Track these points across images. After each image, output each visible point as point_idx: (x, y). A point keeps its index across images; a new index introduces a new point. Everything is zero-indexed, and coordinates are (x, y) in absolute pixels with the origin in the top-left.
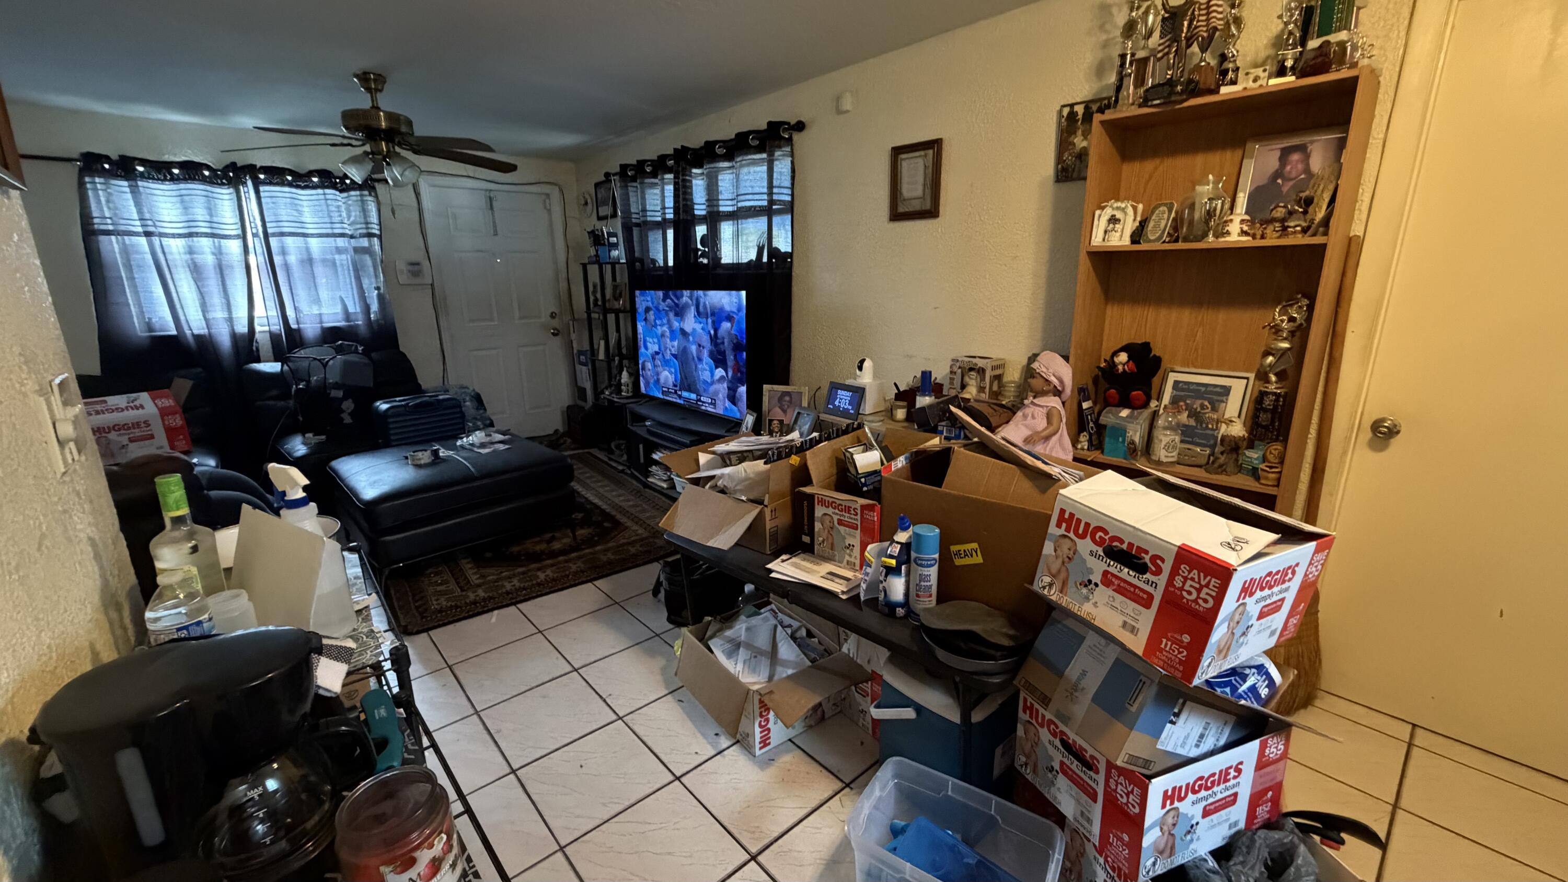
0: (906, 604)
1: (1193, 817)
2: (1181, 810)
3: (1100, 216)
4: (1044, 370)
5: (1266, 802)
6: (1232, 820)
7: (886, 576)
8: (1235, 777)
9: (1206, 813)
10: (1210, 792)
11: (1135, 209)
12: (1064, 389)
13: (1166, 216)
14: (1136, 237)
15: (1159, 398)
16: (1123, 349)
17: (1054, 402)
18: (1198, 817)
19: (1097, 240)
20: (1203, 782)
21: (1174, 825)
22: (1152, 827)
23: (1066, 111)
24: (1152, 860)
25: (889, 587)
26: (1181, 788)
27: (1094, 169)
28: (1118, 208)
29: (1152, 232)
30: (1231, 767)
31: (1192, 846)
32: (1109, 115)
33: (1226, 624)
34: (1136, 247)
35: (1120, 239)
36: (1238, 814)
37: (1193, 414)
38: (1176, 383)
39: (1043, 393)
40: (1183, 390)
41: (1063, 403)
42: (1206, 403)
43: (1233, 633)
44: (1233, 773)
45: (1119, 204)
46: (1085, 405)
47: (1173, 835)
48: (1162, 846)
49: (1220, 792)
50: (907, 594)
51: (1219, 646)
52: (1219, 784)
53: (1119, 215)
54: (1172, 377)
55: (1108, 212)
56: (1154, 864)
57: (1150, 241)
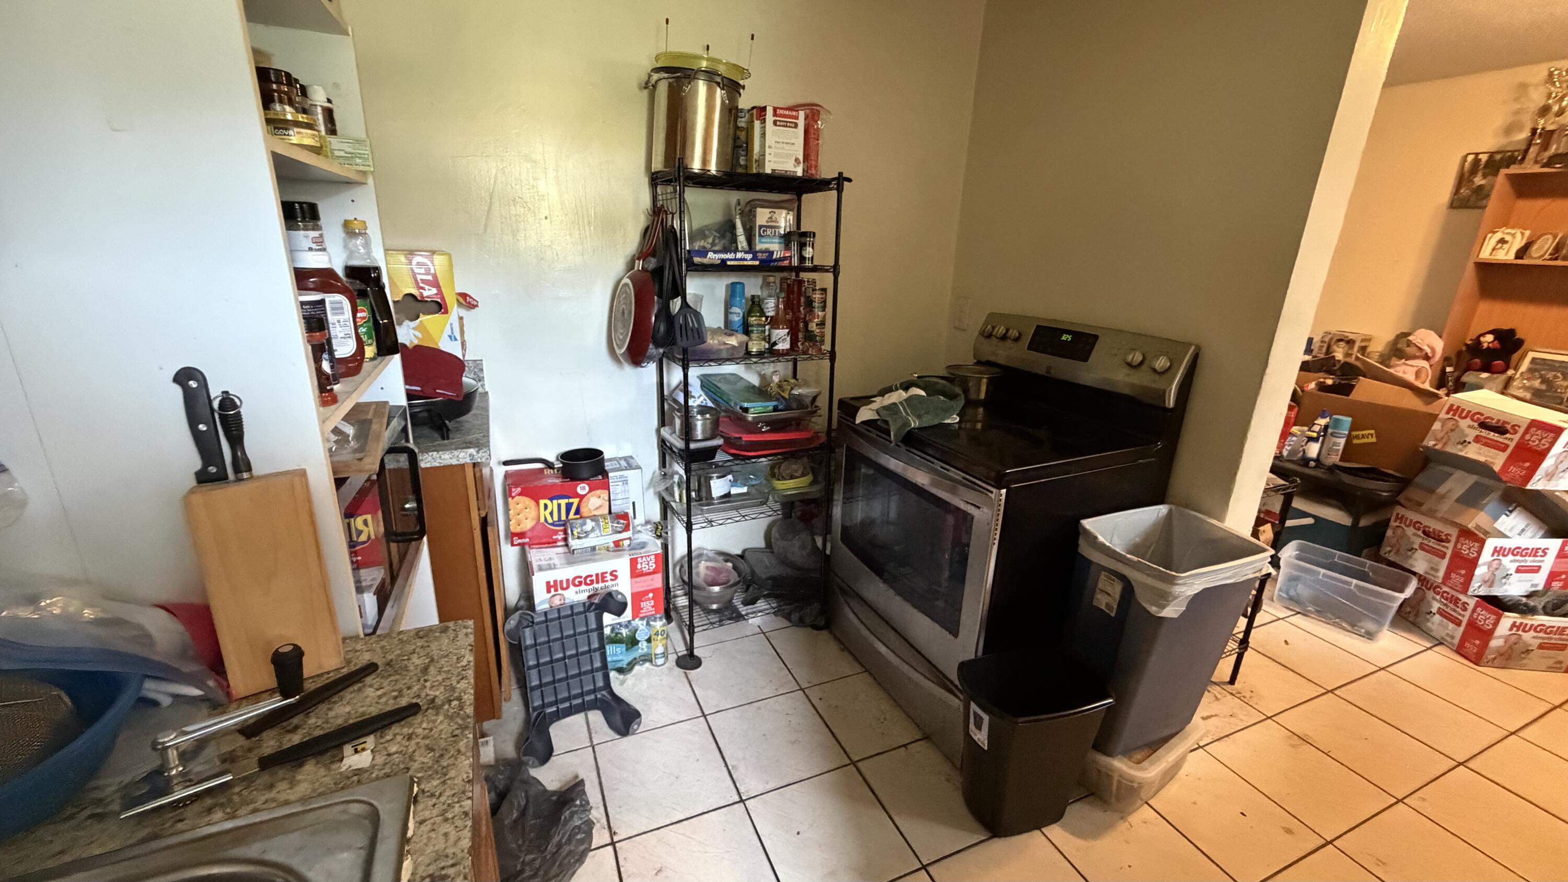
0: (1317, 460)
1: (1508, 570)
2: (1503, 562)
3: (1491, 238)
4: (1420, 341)
5: (1560, 580)
6: (1535, 582)
7: (1307, 442)
8: (1541, 556)
9: (1518, 571)
10: (1523, 558)
11: (1523, 234)
12: (1434, 356)
13: (1550, 242)
14: (1521, 253)
15: (1516, 368)
16: (1489, 332)
17: (1424, 364)
18: (1512, 571)
19: (1485, 254)
20: (1520, 551)
21: (1497, 569)
22: (1484, 564)
23: (1470, 158)
24: (1479, 584)
25: (1308, 449)
26: (1505, 549)
27: (1493, 204)
28: (1508, 233)
29: (1535, 251)
30: (1540, 549)
31: (1505, 587)
32: (1514, 169)
33: (1555, 459)
34: (1520, 262)
35: (1507, 255)
36: (1539, 580)
37: (1544, 381)
38: (1534, 360)
39: (1414, 357)
40: (1538, 364)
41: (1431, 366)
42: (1559, 375)
43: (1557, 468)
44: (1540, 553)
45: (1509, 231)
46: (1449, 369)
47: (1495, 575)
48: (1487, 579)
49: (1530, 561)
50: (1319, 455)
51: (1547, 471)
52: (1530, 556)
53: (1507, 238)
54: (1531, 355)
55: (1498, 236)
56: (1479, 587)
57: (1531, 257)
